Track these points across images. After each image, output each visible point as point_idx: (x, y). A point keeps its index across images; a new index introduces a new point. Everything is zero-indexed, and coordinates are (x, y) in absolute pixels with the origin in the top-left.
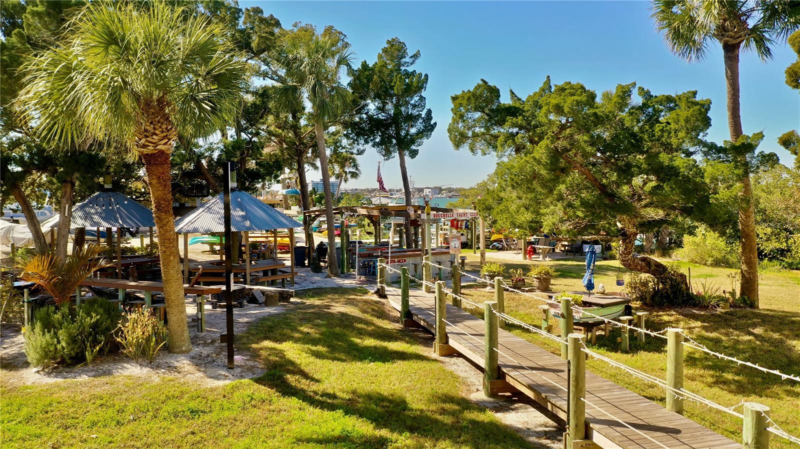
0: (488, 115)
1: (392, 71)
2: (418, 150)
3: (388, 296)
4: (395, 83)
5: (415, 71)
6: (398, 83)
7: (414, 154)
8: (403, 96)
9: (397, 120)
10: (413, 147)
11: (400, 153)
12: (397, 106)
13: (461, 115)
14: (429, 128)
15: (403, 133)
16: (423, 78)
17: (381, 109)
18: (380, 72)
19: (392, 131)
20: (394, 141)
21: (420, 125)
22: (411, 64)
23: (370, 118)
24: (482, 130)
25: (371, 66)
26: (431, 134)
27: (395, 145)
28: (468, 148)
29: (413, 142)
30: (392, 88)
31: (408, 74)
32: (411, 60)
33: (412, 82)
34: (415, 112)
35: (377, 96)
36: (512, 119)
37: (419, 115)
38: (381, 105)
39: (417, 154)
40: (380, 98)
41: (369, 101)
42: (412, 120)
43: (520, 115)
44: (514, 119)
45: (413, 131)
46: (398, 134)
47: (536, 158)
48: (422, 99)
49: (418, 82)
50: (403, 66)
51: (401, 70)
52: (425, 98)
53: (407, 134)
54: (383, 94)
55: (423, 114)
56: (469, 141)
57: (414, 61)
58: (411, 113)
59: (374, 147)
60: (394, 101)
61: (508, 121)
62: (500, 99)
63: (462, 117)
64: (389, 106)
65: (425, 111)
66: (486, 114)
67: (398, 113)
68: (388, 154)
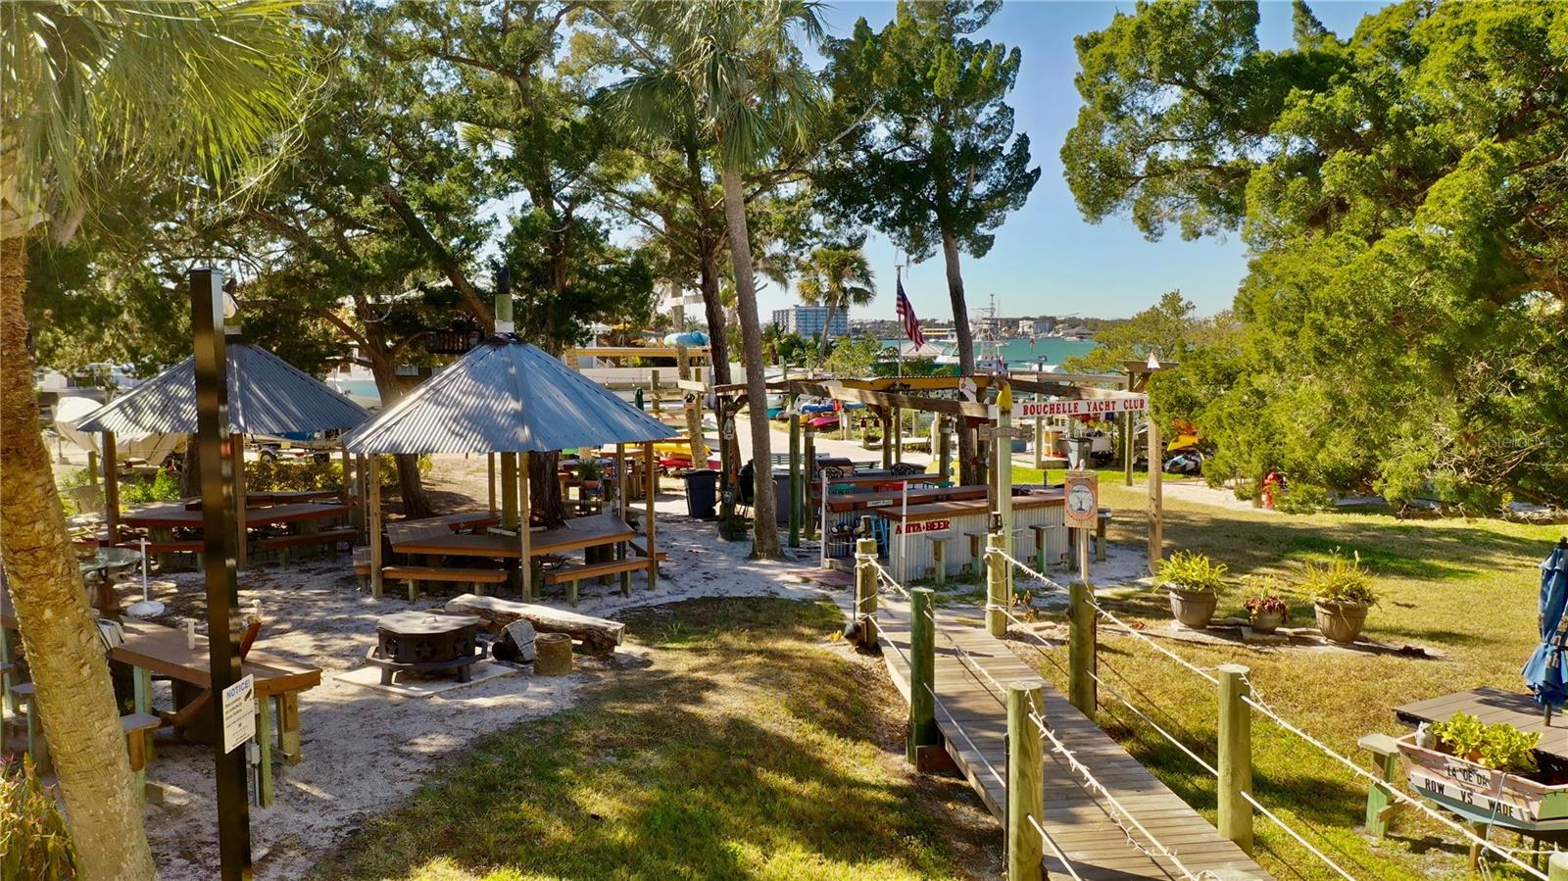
0: (1208, 95)
1: (929, 43)
2: (993, 237)
3: (884, 649)
4: (936, 70)
5: (988, 42)
6: (943, 69)
7: (981, 247)
8: (956, 104)
9: (941, 162)
10: (981, 230)
11: (947, 246)
12: (939, 129)
13: (1108, 97)
14: (1021, 182)
15: (955, 196)
16: (1007, 57)
17: (903, 138)
18: (902, 44)
19: (929, 191)
20: (934, 216)
21: (997, 172)
22: (979, 24)
23: (876, 160)
24: (1183, 153)
25: (877, 31)
26: (1025, 199)
27: (935, 225)
28: (1130, 214)
29: (978, 214)
30: (929, 84)
31: (968, 49)
32: (978, 16)
33: (978, 67)
34: (986, 145)
35: (892, 106)
36: (1311, 99)
37: (997, 151)
38: (902, 127)
39: (989, 246)
40: (898, 109)
41: (876, 119)
42: (977, 164)
43: (1342, 81)
44: (1319, 97)
45: (980, 189)
46: (942, 196)
47: (1420, 246)
48: (1006, 111)
49: (995, 68)
50: (959, 30)
51: (954, 40)
52: (1012, 111)
53: (964, 198)
54: (907, 99)
55: (1007, 149)
56: (1137, 192)
57: (986, 17)
58: (976, 146)
59: (883, 230)
60: (935, 117)
61: (1291, 106)
62: (1259, 30)
63: (1112, 103)
64: (924, 131)
65: (1013, 139)
66: (1201, 91)
67: (942, 143)
68: (917, 247)
